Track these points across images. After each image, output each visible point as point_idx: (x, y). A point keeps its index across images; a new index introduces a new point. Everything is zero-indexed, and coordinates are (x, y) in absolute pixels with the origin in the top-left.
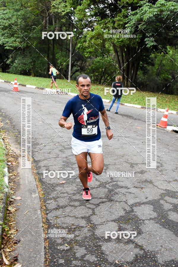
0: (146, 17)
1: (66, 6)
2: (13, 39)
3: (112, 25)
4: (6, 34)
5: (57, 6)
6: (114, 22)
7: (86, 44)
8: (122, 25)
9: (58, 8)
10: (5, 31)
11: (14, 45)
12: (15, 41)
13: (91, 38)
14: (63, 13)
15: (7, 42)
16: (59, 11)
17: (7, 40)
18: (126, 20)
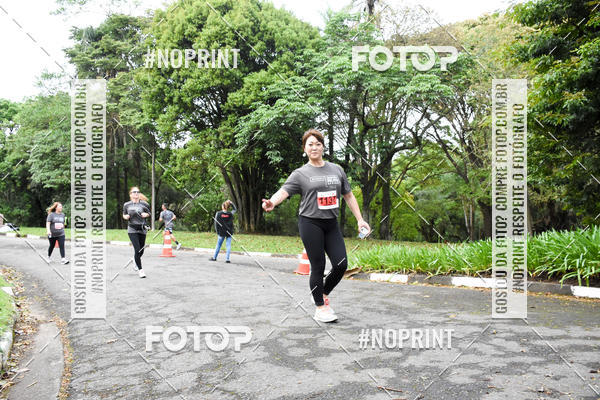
0: (262, 122)
1: (142, 117)
2: (57, 172)
3: (215, 138)
4: (46, 166)
5: (128, 117)
6: (218, 134)
7: (177, 169)
8: (230, 137)
9: (130, 120)
10: (45, 161)
11: (59, 181)
12: (62, 175)
13: (184, 159)
14: (138, 127)
15: (49, 178)
16: (132, 123)
17: (47, 174)
18: (235, 129)
